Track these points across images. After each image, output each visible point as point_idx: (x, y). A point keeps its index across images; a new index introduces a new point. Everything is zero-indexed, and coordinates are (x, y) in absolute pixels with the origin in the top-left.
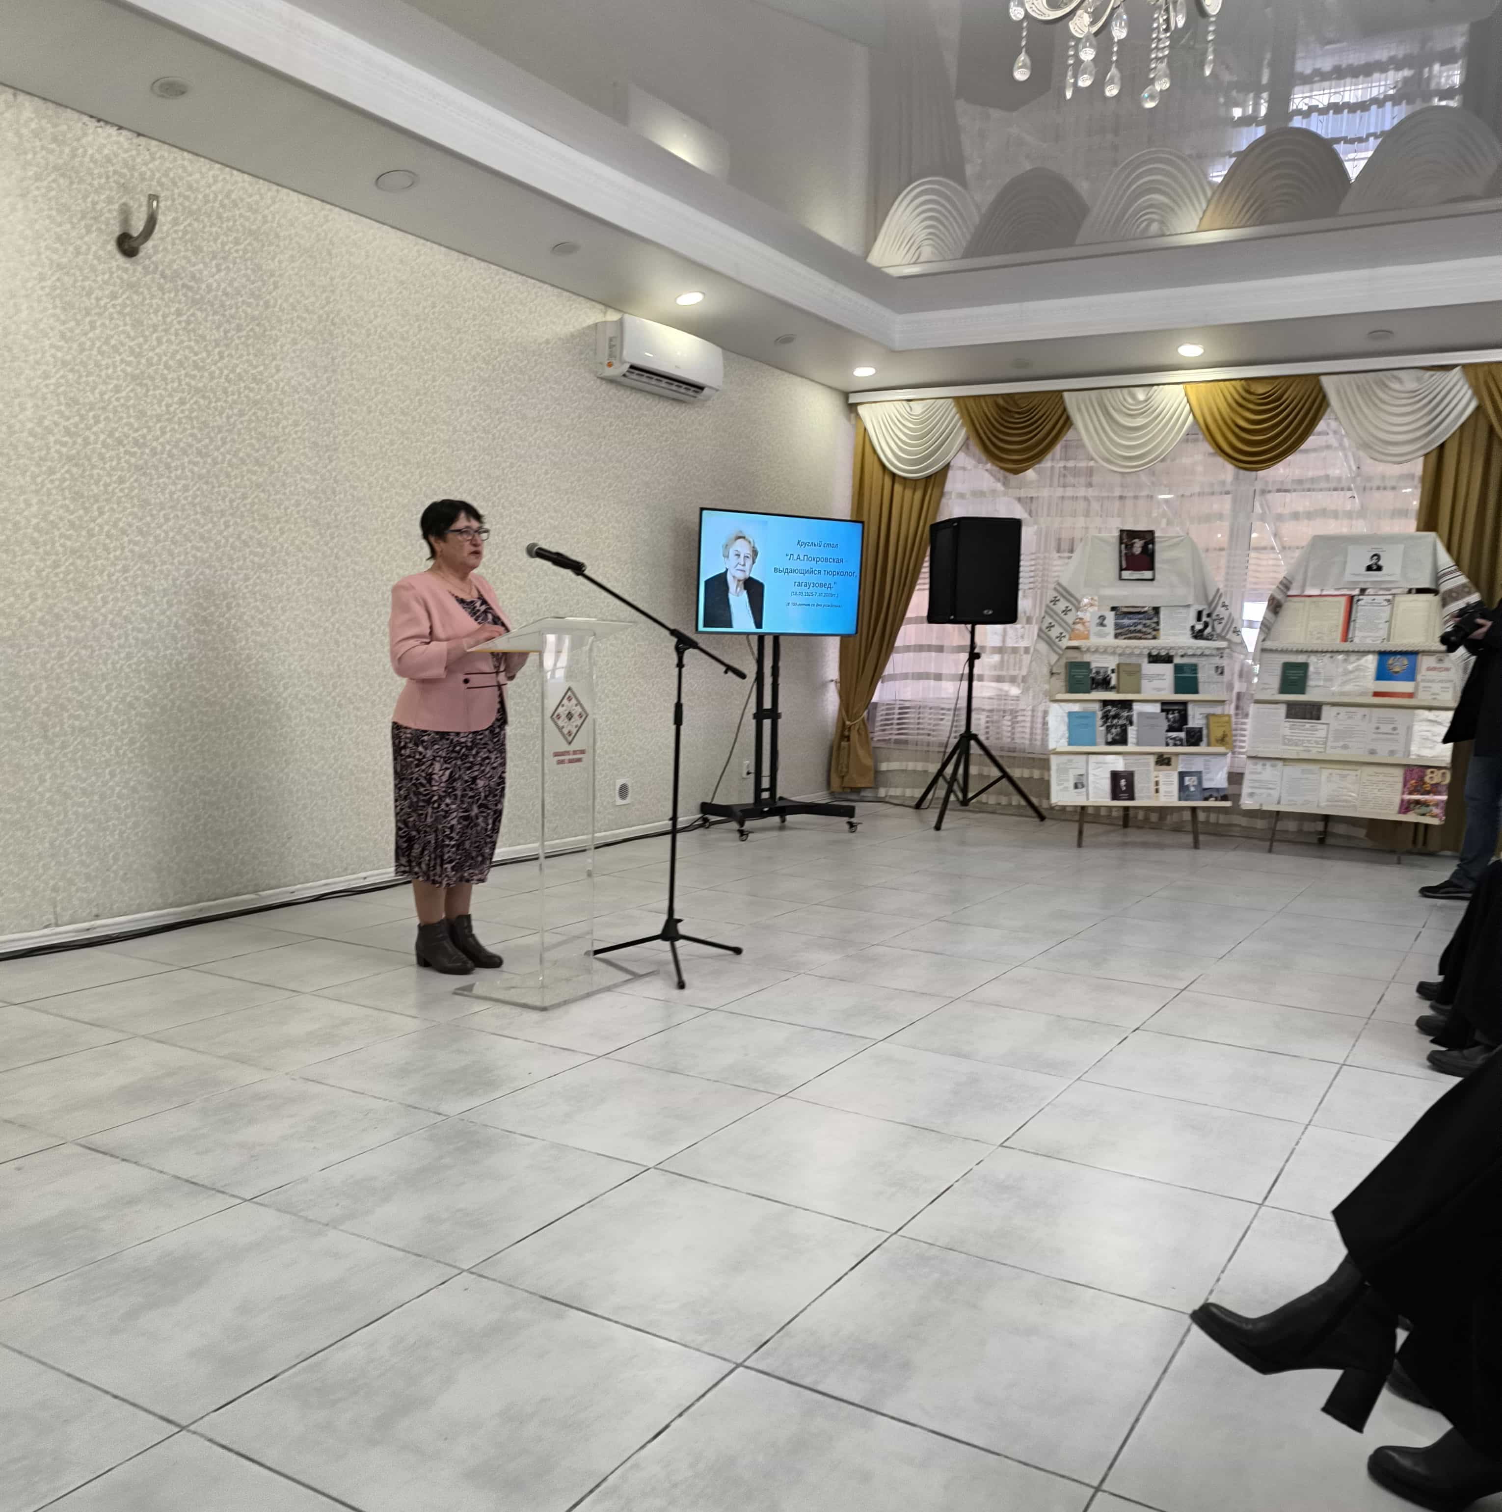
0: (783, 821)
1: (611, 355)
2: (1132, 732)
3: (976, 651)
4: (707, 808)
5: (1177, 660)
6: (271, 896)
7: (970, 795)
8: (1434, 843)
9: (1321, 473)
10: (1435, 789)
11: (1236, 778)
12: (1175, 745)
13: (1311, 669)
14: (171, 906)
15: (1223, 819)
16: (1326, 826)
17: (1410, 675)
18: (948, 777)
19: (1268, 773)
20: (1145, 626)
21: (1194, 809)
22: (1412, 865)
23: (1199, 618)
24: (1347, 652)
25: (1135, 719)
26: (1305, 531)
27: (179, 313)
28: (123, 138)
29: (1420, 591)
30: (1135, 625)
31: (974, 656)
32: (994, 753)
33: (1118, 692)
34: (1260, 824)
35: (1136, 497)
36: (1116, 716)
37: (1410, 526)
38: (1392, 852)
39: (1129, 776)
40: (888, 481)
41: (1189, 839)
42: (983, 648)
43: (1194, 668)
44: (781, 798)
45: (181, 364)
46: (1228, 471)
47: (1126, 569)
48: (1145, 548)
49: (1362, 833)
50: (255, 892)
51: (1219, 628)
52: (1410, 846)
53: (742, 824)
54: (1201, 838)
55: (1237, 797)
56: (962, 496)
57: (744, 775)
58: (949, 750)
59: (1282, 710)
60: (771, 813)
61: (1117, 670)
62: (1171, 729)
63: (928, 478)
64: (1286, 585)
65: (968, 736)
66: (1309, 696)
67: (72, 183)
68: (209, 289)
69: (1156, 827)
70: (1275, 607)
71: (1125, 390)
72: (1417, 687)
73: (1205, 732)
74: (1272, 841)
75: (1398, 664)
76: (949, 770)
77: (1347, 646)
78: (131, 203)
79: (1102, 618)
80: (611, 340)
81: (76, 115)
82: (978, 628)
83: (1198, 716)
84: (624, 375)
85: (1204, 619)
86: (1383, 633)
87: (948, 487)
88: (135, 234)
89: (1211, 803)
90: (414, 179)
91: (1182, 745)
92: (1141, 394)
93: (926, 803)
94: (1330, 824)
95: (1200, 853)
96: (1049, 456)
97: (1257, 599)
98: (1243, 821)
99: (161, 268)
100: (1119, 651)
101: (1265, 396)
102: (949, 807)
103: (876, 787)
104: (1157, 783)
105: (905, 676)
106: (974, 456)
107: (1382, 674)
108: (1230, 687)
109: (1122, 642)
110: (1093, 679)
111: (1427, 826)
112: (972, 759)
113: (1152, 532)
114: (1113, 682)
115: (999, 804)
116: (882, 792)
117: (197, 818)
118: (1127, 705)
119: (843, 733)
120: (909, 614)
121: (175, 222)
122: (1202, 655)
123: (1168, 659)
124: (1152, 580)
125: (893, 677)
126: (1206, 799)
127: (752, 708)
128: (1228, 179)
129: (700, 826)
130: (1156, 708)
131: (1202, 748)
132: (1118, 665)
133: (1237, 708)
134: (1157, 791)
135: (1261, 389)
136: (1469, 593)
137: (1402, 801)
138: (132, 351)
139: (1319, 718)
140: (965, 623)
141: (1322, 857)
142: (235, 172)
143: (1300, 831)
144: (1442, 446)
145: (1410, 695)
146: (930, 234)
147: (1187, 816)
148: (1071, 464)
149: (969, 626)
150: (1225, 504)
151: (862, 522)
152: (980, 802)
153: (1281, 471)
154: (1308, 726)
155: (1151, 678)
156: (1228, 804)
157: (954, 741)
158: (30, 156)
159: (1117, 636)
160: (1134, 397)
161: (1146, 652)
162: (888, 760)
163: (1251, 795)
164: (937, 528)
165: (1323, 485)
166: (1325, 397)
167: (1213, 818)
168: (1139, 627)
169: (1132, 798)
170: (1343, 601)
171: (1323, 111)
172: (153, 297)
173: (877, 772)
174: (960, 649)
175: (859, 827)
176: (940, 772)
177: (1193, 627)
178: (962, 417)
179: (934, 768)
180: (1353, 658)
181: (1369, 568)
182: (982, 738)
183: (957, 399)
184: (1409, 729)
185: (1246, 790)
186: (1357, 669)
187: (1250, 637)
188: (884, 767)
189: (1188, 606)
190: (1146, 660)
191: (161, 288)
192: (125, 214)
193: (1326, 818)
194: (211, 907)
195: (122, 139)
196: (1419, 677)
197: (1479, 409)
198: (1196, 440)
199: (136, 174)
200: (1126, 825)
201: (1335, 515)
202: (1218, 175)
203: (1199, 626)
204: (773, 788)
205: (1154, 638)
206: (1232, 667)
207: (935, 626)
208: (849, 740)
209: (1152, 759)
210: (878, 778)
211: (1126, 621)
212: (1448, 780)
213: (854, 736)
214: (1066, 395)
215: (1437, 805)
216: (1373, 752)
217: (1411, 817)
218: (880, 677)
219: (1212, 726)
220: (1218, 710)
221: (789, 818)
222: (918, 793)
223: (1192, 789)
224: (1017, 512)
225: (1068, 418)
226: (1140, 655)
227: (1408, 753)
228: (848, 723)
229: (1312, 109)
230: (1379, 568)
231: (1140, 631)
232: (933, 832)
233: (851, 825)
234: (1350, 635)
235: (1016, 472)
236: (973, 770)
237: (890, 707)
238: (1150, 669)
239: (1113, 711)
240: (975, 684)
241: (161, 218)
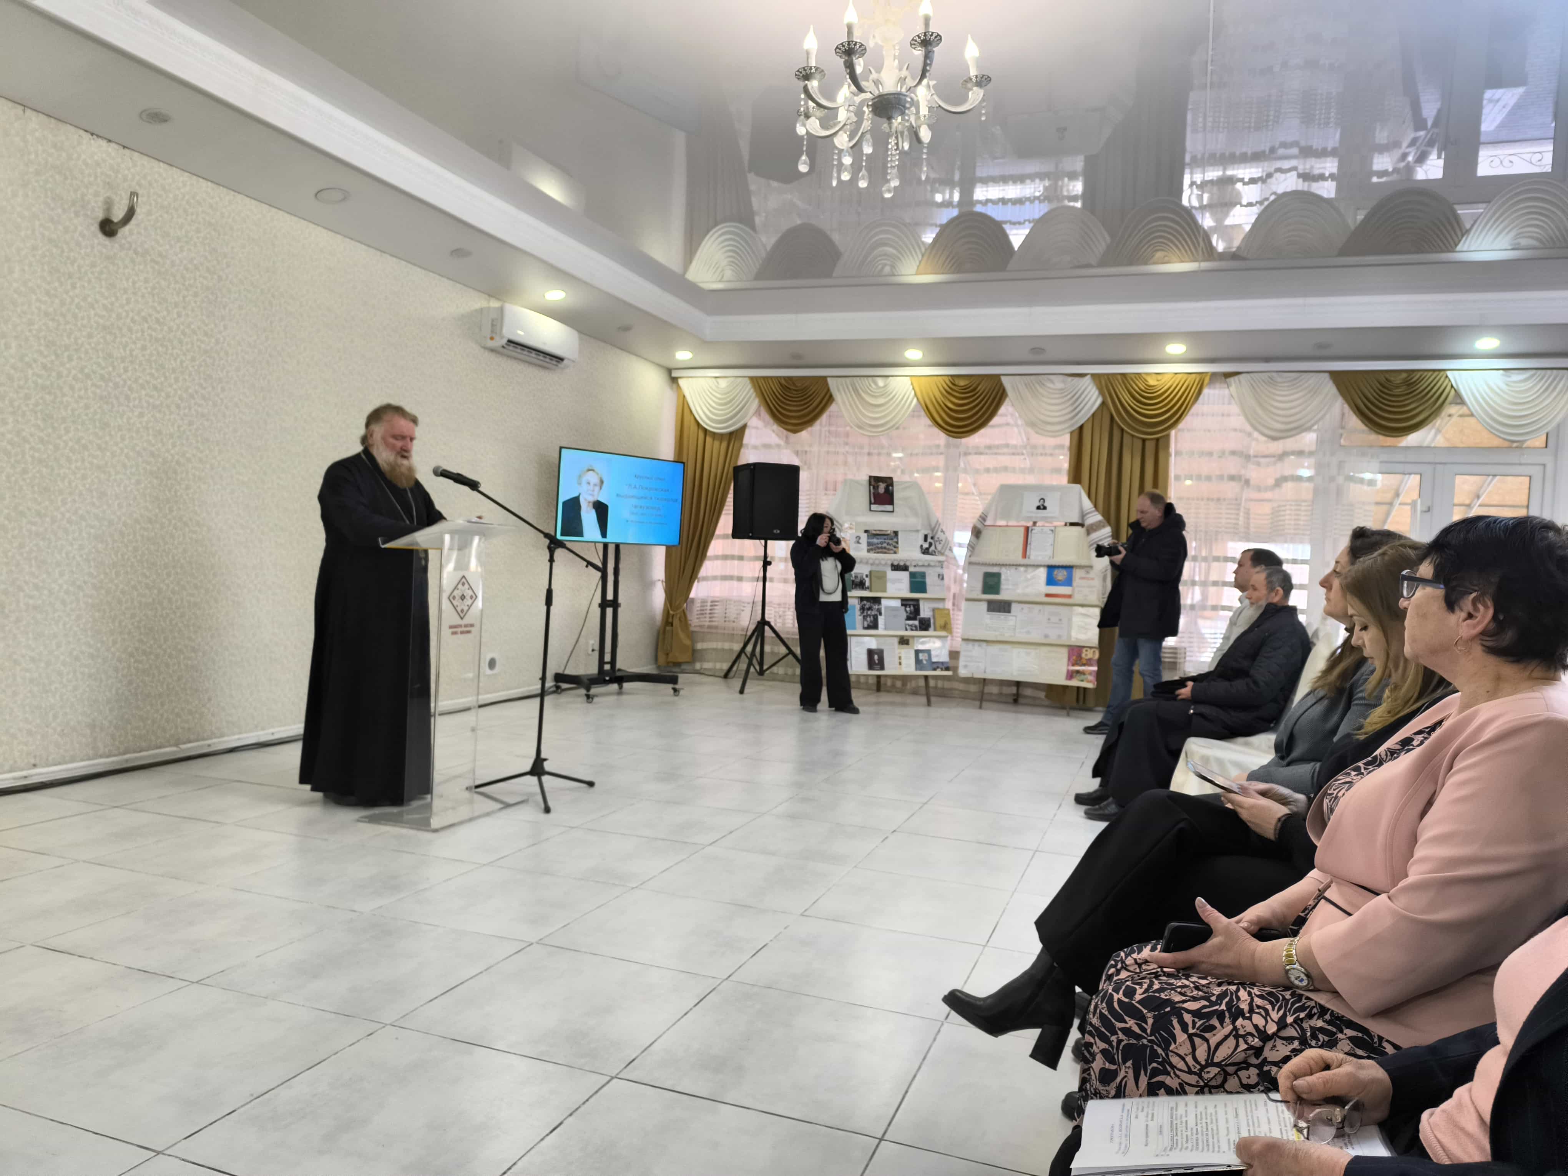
0: (621, 687)
1: (492, 332)
2: (881, 620)
3: (768, 559)
4: (560, 678)
5: (912, 569)
6: (188, 749)
7: (765, 667)
8: (1091, 701)
9: (1004, 442)
10: (1089, 663)
11: (954, 655)
12: (912, 630)
13: (1003, 577)
14: (101, 757)
15: (947, 685)
16: (1018, 690)
17: (1069, 582)
18: (749, 655)
19: (976, 651)
20: (888, 544)
21: (926, 678)
22: (1077, 717)
23: (926, 540)
24: (1026, 566)
25: (883, 611)
26: (995, 481)
27: (146, 281)
28: (112, 149)
29: (1072, 524)
30: (881, 543)
31: (766, 563)
32: (783, 636)
33: (871, 591)
34: (973, 688)
35: (879, 454)
36: (870, 609)
37: (1063, 479)
38: (1063, 708)
39: (880, 653)
40: (701, 435)
41: (924, 700)
42: (772, 557)
43: (923, 575)
44: (619, 670)
45: (145, 319)
46: (941, 438)
47: (875, 503)
48: (887, 489)
49: (1042, 695)
50: (176, 745)
51: (939, 547)
52: (1074, 704)
53: (588, 689)
54: (933, 699)
55: (955, 669)
56: (755, 447)
57: (590, 651)
58: (749, 633)
59: (984, 606)
60: (611, 681)
61: (870, 575)
62: (908, 618)
63: (731, 434)
64: (983, 518)
65: (763, 623)
66: (1003, 596)
67: (66, 178)
68: (173, 264)
69: (901, 691)
70: (977, 533)
71: (870, 379)
72: (1073, 590)
73: (932, 621)
74: (981, 700)
75: (1061, 575)
76: (749, 648)
77: (1025, 561)
78: (114, 197)
79: (858, 537)
80: (493, 321)
81: (72, 129)
82: (769, 542)
83: (927, 609)
84: (503, 347)
85: (929, 540)
86: (1049, 553)
87: (746, 440)
88: (115, 220)
89: (938, 673)
90: (346, 196)
91: (916, 630)
92: (881, 382)
93: (732, 674)
94: (1021, 688)
95: (931, 709)
96: (818, 423)
97: (963, 528)
98: (961, 686)
99: (134, 246)
100: (871, 561)
101: (965, 388)
102: (750, 676)
103: (692, 661)
104: (900, 658)
105: (715, 578)
106: (764, 421)
107: (1051, 581)
108: (949, 589)
109: (873, 555)
110: (853, 581)
111: (1085, 689)
112: (766, 640)
113: (891, 478)
114: (867, 584)
115: (786, 674)
116: (698, 666)
117: (130, 683)
118: (877, 600)
119: (668, 620)
120: (717, 532)
121: (149, 213)
122: (929, 565)
123: (905, 568)
124: (893, 512)
125: (705, 579)
126: (935, 669)
127: (598, 599)
128: (935, 240)
129: (553, 692)
130: (898, 603)
131: (930, 632)
132: (870, 572)
133: (954, 604)
134: (900, 664)
135: (962, 383)
136: (1104, 527)
137: (1068, 671)
138: (105, 307)
139: (1009, 612)
140: (760, 539)
141: (1016, 712)
142: (201, 180)
143: (1001, 694)
144: (1081, 428)
145: (1069, 596)
146: (732, 262)
147: (922, 683)
148: (833, 429)
149: (763, 542)
150: (941, 461)
151: (684, 463)
152: (772, 673)
153: (978, 439)
154: (1002, 617)
155: (894, 581)
156: (949, 673)
157: (752, 627)
158: (33, 157)
159: (869, 551)
160: (876, 384)
161: (889, 563)
162: (703, 641)
163: (966, 666)
164: (738, 470)
165: (1005, 450)
166: (1004, 390)
167: (940, 684)
168: (885, 545)
169: (882, 668)
170: (1022, 530)
171: (995, 202)
172: (126, 267)
173: (694, 651)
174: (756, 558)
175: (682, 692)
176: (743, 650)
177: (921, 546)
178: (755, 391)
179: (737, 647)
180: (1030, 569)
181: (1038, 508)
182: (773, 624)
183: (752, 379)
184: (1070, 620)
185: (962, 662)
186: (1033, 578)
187: (960, 554)
188: (699, 646)
189: (918, 531)
190: (890, 568)
191: (133, 261)
192: (109, 205)
193: (1018, 684)
194: (137, 758)
195: (110, 150)
196: (1074, 584)
197: (1103, 403)
198: (919, 416)
199: (120, 176)
200: (878, 689)
201: (1014, 470)
202: (929, 237)
203: (926, 545)
204: (613, 662)
205: (895, 553)
206: (948, 573)
207: (737, 541)
208: (672, 625)
209: (896, 640)
210: (695, 655)
211: (875, 541)
212: (1097, 656)
213: (676, 622)
214: (829, 380)
215: (1091, 673)
216: (1046, 636)
217: (1074, 683)
218: (696, 577)
219: (937, 616)
220: (940, 605)
221: (626, 685)
222: (725, 666)
223: (925, 662)
224: (795, 461)
225: (831, 396)
226: (886, 564)
227: (1069, 636)
228: (671, 612)
229: (988, 201)
230: (1045, 508)
231: (885, 548)
232: (738, 695)
233: (675, 690)
234: (1028, 553)
235: (795, 432)
236: (767, 648)
237: (704, 602)
238: (891, 575)
239: (868, 604)
240: (767, 584)
241: (138, 210)
